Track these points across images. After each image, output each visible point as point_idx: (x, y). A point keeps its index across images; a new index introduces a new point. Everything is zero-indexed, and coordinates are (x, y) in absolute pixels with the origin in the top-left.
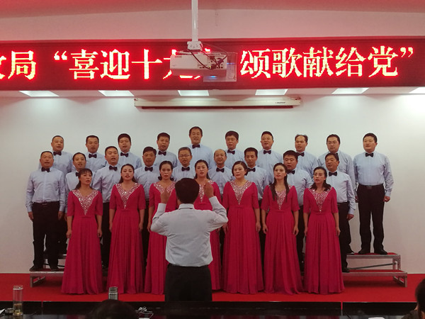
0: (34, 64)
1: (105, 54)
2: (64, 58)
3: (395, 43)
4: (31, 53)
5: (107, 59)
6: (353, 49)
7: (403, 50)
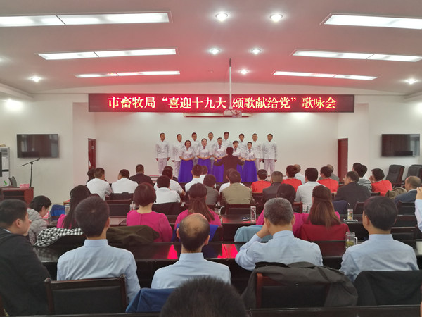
0: (155, 102)
1: (182, 99)
2: (166, 100)
3: (289, 96)
4: (153, 98)
5: (183, 101)
6: (274, 98)
7: (292, 99)
